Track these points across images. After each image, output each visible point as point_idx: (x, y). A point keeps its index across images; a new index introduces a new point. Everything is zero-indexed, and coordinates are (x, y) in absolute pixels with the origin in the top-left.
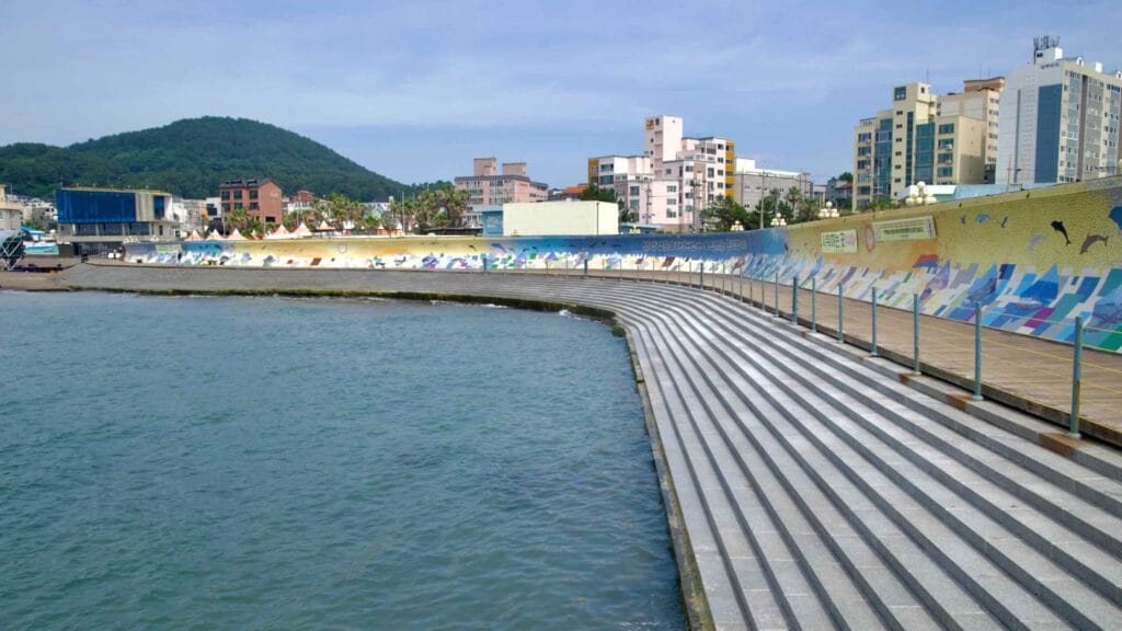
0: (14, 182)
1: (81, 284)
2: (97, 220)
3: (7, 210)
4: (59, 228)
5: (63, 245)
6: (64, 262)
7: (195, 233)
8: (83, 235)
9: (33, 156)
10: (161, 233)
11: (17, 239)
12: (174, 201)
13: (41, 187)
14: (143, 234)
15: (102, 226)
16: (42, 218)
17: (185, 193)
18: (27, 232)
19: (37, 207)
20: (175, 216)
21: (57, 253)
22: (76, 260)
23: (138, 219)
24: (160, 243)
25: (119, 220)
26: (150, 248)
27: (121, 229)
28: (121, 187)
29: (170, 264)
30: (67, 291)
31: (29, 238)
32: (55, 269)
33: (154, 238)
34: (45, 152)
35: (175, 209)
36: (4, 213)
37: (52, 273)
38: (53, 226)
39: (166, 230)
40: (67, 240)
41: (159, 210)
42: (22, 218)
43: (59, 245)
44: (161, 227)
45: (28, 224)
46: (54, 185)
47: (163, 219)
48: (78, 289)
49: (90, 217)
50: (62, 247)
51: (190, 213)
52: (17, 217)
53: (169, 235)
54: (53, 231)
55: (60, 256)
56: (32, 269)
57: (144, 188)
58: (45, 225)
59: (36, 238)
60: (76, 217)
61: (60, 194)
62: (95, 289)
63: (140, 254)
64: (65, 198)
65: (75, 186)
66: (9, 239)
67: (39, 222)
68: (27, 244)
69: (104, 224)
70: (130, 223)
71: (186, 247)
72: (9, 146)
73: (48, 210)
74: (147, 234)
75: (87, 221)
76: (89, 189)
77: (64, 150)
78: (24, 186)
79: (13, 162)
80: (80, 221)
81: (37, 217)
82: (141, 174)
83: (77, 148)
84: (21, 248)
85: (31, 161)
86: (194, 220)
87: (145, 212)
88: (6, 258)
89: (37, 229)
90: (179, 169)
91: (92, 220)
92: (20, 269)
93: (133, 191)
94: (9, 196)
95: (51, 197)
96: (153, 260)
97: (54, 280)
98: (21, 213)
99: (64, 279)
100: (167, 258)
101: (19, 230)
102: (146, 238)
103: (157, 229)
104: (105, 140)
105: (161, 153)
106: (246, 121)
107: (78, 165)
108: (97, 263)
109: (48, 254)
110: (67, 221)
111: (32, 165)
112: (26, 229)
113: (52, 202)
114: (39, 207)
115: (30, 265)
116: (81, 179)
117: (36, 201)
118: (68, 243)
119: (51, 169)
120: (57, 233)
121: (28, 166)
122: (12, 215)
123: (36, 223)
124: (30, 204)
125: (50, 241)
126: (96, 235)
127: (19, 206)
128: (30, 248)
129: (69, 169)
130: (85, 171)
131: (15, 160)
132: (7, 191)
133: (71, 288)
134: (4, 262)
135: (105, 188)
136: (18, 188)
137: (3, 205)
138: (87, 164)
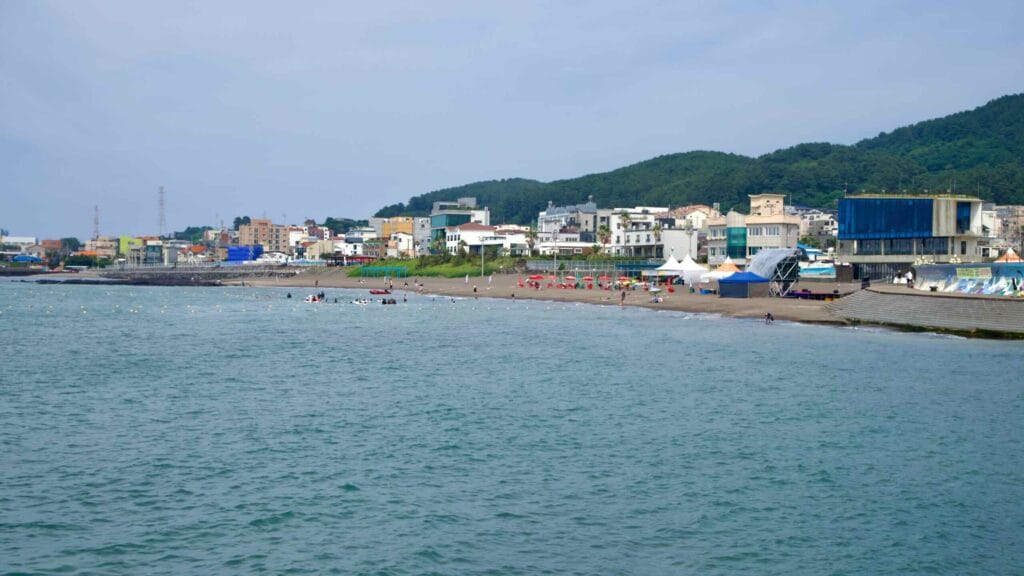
0: (793, 191)
1: (860, 317)
2: (884, 235)
3: (783, 224)
4: (838, 247)
5: (842, 266)
6: (842, 287)
7: (1010, 252)
8: (864, 254)
9: (815, 159)
10: (963, 252)
11: (793, 259)
12: (984, 209)
13: (821, 195)
14: (939, 253)
15: (888, 242)
16: (820, 233)
17: (998, 197)
18: (803, 250)
19: (816, 219)
20: (984, 229)
21: (833, 276)
22: (856, 285)
23: (934, 234)
24: (963, 265)
25: (909, 235)
26: (949, 271)
27: (911, 246)
28: (916, 194)
29: (975, 294)
30: (843, 324)
31: (805, 258)
33: (954, 259)
34: (828, 153)
35: (985, 219)
36: (781, 228)
37: (827, 302)
38: (831, 243)
39: (971, 248)
40: (846, 261)
41: (963, 222)
42: (798, 233)
43: (836, 267)
44: (964, 244)
45: (805, 241)
47: (967, 233)
49: (875, 231)
50: (840, 269)
51: (1005, 225)
52: (793, 232)
53: (974, 254)
54: (831, 249)
55: (836, 280)
56: (806, 295)
57: (945, 192)
58: (823, 243)
59: (812, 257)
60: (858, 231)
61: (843, 202)
62: (875, 324)
63: (937, 279)
64: (848, 208)
65: (860, 193)
66: (784, 259)
67: (816, 239)
68: (803, 265)
69: (891, 240)
70: (924, 239)
71: (997, 272)
72: (792, 148)
73: (827, 223)
74: (946, 253)
75: (871, 236)
76: (877, 196)
77: (851, 149)
78: (803, 195)
79: (794, 167)
80: (862, 236)
81: (815, 233)
82: (942, 173)
83: (866, 145)
84: (797, 270)
85: (814, 164)
86: (1010, 233)
87: (944, 223)
88: (779, 281)
89: (813, 247)
90: (992, 165)
91: (877, 236)
92: (793, 295)
93: (931, 197)
94: (787, 208)
95: (830, 207)
96: (952, 288)
98: (798, 228)
99: (841, 309)
100: (970, 286)
101: (794, 249)
102: (943, 258)
103: (958, 248)
104: (899, 132)
105: (970, 145)
107: (865, 166)
108: (880, 290)
109: (824, 277)
110: (848, 237)
111: (814, 169)
112: (801, 246)
113: (833, 213)
114: (817, 219)
115: (804, 291)
116: (866, 184)
117: (814, 213)
118: (847, 264)
119: (834, 173)
120: (835, 251)
121: (810, 170)
122: (788, 231)
123: (813, 240)
124: (808, 216)
125: (827, 262)
126: (880, 254)
127: (796, 220)
128: (805, 269)
129: (854, 173)
130: (872, 173)
131: (796, 165)
132: (786, 202)
133: (848, 320)
134: (777, 287)
135: (895, 193)
136: (797, 198)
137: (780, 219)
138: (875, 165)
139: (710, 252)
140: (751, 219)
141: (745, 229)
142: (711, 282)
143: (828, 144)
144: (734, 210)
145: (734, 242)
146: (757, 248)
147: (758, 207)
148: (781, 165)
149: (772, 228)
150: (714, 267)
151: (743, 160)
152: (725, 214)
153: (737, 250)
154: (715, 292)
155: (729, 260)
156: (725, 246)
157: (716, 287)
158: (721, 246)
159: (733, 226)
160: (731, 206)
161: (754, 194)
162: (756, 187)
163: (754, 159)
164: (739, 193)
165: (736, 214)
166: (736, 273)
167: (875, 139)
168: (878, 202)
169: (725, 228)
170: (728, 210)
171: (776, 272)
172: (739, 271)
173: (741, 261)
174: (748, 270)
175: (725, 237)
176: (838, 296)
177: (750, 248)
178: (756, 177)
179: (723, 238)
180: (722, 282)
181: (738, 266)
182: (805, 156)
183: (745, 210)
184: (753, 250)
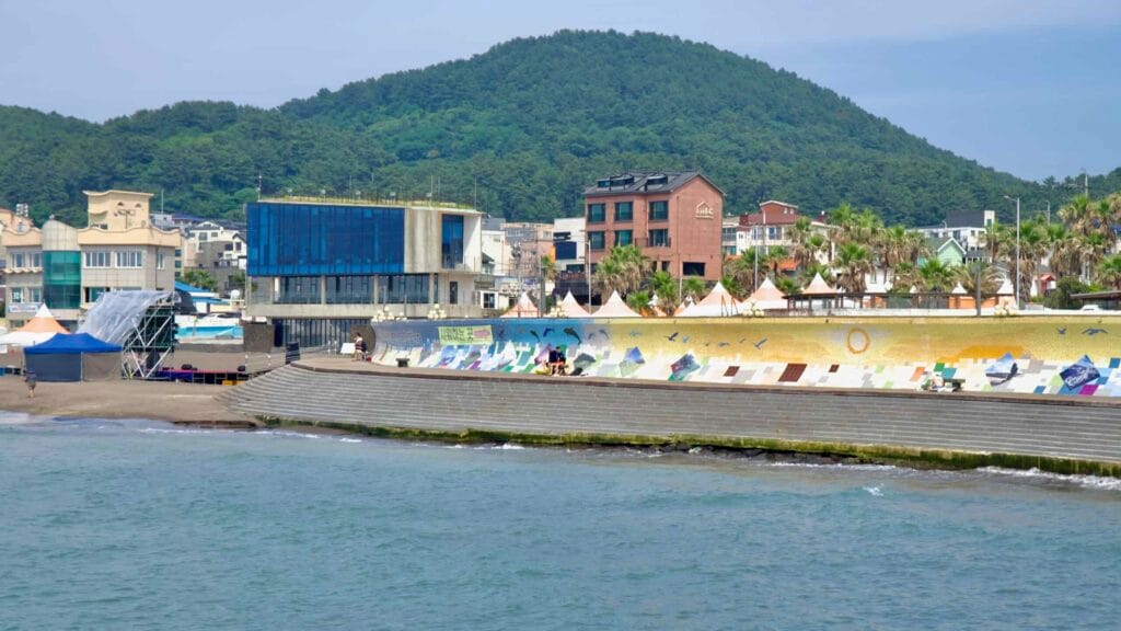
0: (169, 187)
1: (278, 413)
2: (324, 270)
3: (149, 246)
4: (248, 288)
5: (254, 323)
6: (252, 361)
7: (524, 300)
8: (295, 301)
9: (209, 130)
10: (453, 300)
11: (165, 310)
12: (484, 228)
13: (219, 195)
14: (414, 301)
15: (333, 280)
16: (216, 264)
17: (509, 208)
18: (184, 294)
19: (210, 239)
20: (486, 261)
21: (239, 341)
22: (277, 357)
23: (407, 269)
24: (447, 322)
25: (367, 270)
26: (425, 333)
27: (370, 288)
28: (377, 199)
29: (467, 371)
30: (252, 426)
31: (188, 309)
32: (232, 377)
33: (434, 312)
34: (231, 121)
35: (486, 243)
36: (144, 252)
37: (227, 386)
38: (237, 282)
39: (464, 294)
40: (263, 313)
41: (452, 248)
42: (178, 264)
43: (244, 323)
44: (453, 285)
45: (190, 277)
46: (245, 191)
47: (459, 267)
48: (273, 423)
49: (310, 261)
50: (251, 328)
51: (516, 255)
52: (168, 262)
53: (469, 306)
54: (235, 293)
55: (244, 348)
56: (188, 375)
57: (423, 198)
58: (221, 283)
59: (201, 307)
60: (281, 262)
61: (256, 211)
62: (305, 425)
63: (407, 347)
64: (264, 220)
65: (285, 194)
66: (150, 310)
67: (208, 275)
68: (183, 321)
69: (338, 278)
70: (391, 277)
71: (503, 333)
72: (166, 108)
73: (229, 247)
74: (425, 301)
75: (304, 271)
76: (313, 201)
77: (271, 115)
78: (189, 194)
79: (170, 144)
80: (288, 271)
81: (208, 264)
82: (421, 165)
83: (299, 110)
84: (172, 329)
85: (206, 139)
86: (524, 271)
87: (422, 253)
88: (140, 351)
89: (205, 288)
90: (499, 153)
91: (314, 271)
92: (165, 375)
93: (400, 204)
94: (159, 217)
95: (236, 217)
96: (432, 362)
97: (227, 401)
98: (178, 253)
99: (249, 399)
100: (461, 356)
101: (170, 290)
102: (421, 310)
103: (444, 294)
104: (351, 91)
105: (464, 117)
106: (653, 37)
107: (295, 148)
108: (315, 366)
109: (223, 342)
110: (264, 271)
111: (205, 149)
112: (183, 287)
113: (239, 228)
114: (215, 239)
115: (185, 367)
116: (298, 179)
117: (209, 227)
118: (264, 320)
119: (242, 157)
120: (243, 296)
121: (198, 151)
122: (159, 258)
123: (204, 276)
124: (197, 233)
125: (229, 315)
126: (320, 303)
127: (172, 239)
128: (189, 329)
129: (276, 157)
130: (307, 160)
131: (173, 140)
132: (154, 206)
133: (261, 418)
134: (136, 361)
135: (343, 197)
136: (176, 198)
137: (142, 236)
138: (312, 146)
139: (9, 294)
140: (90, 236)
141: (78, 253)
142: (12, 352)
143: (230, 105)
144: (58, 219)
145: (58, 278)
146: (101, 289)
147: (104, 214)
148: (145, 139)
149: (129, 253)
150: (18, 324)
151: (77, 127)
152: (38, 225)
153: (63, 293)
154: (17, 371)
155: (44, 312)
156: (40, 284)
157: (20, 362)
158: (31, 285)
159: (54, 248)
160: (55, 209)
161: (98, 190)
162: (102, 178)
163: (96, 126)
164: (69, 188)
165: (61, 226)
166: (59, 336)
167: (312, 99)
168: (315, 212)
169: (37, 251)
170: (46, 217)
171: (134, 335)
172: (63, 331)
173: (68, 314)
174: (81, 330)
175: (40, 268)
176: (245, 377)
177: (87, 290)
178: (103, 159)
179: (35, 270)
180: (29, 352)
181: (62, 323)
182: (190, 124)
183: (78, 220)
184: (93, 294)
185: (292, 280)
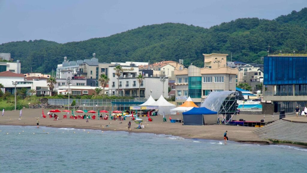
0: (233, 51)
1: (278, 138)
2: (294, 82)
3: (226, 74)
4: (264, 90)
5: (266, 103)
6: (267, 118)
8: (283, 94)
9: (249, 29)
11: (233, 98)
13: (252, 54)
15: (298, 87)
16: (251, 80)
18: (240, 92)
19: (249, 71)
21: (261, 110)
22: (276, 116)
30: (268, 143)
31: (241, 98)
32: (259, 124)
34: (257, 25)
36: (225, 76)
37: (257, 128)
38: (259, 87)
40: (269, 99)
42: (237, 81)
43: (263, 103)
45: (241, 86)
46: (263, 52)
48: (276, 142)
49: (289, 79)
50: (265, 105)
52: (233, 79)
54: (259, 92)
55: (263, 113)
56: (242, 123)
58: (253, 87)
59: (246, 97)
60: (277, 79)
61: (267, 59)
62: (289, 143)
64: (270, 63)
65: (278, 53)
66: (227, 98)
68: (240, 102)
69: (300, 85)
72: (232, 22)
73: (256, 74)
75: (286, 83)
76: (290, 55)
77: (273, 22)
78: (241, 54)
79: (234, 35)
80: (280, 83)
81: (248, 80)
83: (284, 19)
84: (236, 105)
85: (247, 33)
88: (224, 114)
89: (247, 90)
91: (290, 82)
92: (233, 123)
94: (229, 63)
95: (259, 62)
97: (258, 133)
98: (237, 77)
99: (265, 132)
107: (282, 34)
108: (292, 120)
109: (254, 111)
110: (270, 83)
111: (247, 36)
112: (239, 90)
113: (260, 67)
114: (250, 71)
115: (240, 120)
116: (283, 47)
117: (248, 66)
118: (270, 102)
119: (261, 39)
120: (261, 93)
121: (244, 37)
122: (230, 79)
123: (247, 85)
124: (244, 69)
125: (257, 100)
126: (293, 95)
127: (235, 71)
128: (241, 105)
129: (274, 39)
130: (287, 39)
131: (235, 33)
132: (228, 59)
133: (271, 140)
134: (223, 118)
135: (302, 53)
136: (236, 56)
137: (224, 71)
138: (289, 33)
139: (176, 93)
140: (205, 71)
141: (201, 77)
142: (178, 113)
143: (257, 19)
144: (193, 64)
145: (193, 87)
146: (209, 91)
147: (210, 62)
148: (225, 34)
149: (219, 77)
150: (180, 104)
151: (200, 30)
152: (187, 67)
153: (196, 92)
154: (180, 121)
155: (189, 99)
156: (187, 89)
157: (181, 118)
158: (184, 89)
159: (192, 75)
160: (192, 61)
161: (207, 53)
162: (209, 49)
163: (207, 29)
164: (197, 53)
165: (195, 67)
166: (194, 108)
167: (289, 15)
168: (291, 59)
169: (186, 77)
170: (189, 64)
171: (222, 108)
172: (197, 107)
173: (197, 100)
174: (202, 106)
175: (187, 83)
176: (264, 124)
177: (204, 91)
178: (209, 42)
179: (185, 83)
180: (185, 114)
181: (196, 103)
182: (241, 27)
183: (201, 65)
184: (206, 92)
185: (281, 87)
